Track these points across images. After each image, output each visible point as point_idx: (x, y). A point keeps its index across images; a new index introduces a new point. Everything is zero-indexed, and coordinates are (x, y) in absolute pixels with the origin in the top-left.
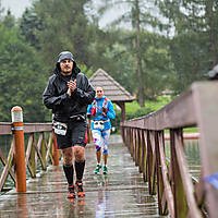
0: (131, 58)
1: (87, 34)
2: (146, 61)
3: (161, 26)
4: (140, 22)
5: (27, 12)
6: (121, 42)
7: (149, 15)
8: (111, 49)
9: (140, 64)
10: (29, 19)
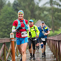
0: (50, 16)
1: (35, 9)
2: (55, 17)
3: (60, 6)
4: (53, 4)
5: (15, 1)
6: (46, 11)
7: (55, 2)
8: (43, 13)
9: (53, 18)
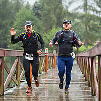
0: (82, 26)
1: (63, 14)
2: (89, 27)
3: (97, 12)
4: (87, 9)
5: (36, 3)
6: (78, 18)
7: (91, 6)
8: (74, 21)
9: (86, 28)
10: (37, 6)
